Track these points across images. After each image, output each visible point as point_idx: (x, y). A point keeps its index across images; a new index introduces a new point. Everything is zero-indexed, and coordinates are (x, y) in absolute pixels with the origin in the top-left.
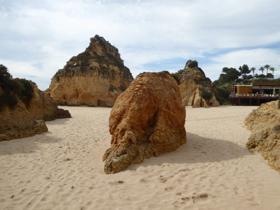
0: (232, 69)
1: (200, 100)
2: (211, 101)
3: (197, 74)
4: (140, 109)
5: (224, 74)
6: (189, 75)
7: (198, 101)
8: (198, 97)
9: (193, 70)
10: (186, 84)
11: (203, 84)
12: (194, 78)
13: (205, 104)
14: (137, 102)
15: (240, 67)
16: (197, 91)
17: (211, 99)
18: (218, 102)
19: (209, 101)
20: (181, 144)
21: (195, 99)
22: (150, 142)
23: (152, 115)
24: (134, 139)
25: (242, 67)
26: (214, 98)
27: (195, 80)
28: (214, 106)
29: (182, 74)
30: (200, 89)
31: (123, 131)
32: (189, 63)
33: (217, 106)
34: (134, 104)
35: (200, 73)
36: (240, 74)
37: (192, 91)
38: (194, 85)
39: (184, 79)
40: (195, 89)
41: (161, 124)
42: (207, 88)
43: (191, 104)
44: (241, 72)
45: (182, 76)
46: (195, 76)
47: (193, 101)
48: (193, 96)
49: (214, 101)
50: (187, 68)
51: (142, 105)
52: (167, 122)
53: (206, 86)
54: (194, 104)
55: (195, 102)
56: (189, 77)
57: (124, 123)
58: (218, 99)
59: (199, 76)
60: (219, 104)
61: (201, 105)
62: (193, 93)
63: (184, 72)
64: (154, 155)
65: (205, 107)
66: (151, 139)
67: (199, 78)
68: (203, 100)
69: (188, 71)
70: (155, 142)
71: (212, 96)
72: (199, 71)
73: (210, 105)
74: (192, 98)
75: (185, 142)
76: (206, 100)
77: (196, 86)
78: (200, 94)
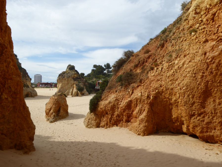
0: (99, 66)
1: (76, 92)
2: (83, 92)
3: (74, 74)
4: (56, 107)
5: (94, 70)
6: (70, 75)
7: (75, 93)
8: (75, 90)
9: (72, 72)
10: (67, 81)
11: (78, 81)
12: (72, 77)
13: (79, 94)
14: (55, 105)
15: (105, 64)
16: (75, 86)
17: (83, 91)
18: (88, 93)
19: (82, 92)
20: (67, 116)
21: (73, 91)
22: (59, 116)
23: (59, 108)
24: (55, 115)
25: (106, 65)
26: (85, 90)
27: (73, 78)
28: (85, 95)
29: (65, 74)
30: (76, 85)
31: (52, 113)
32: (69, 67)
33: (87, 95)
34: (54, 106)
35: (76, 73)
36: (105, 70)
37: (72, 86)
38: (72, 82)
39: (66, 78)
40: (74, 84)
41: (61, 111)
42: (81, 84)
43: (71, 94)
44: (106, 68)
45: (65, 76)
46: (73, 76)
47: (72, 92)
48: (72, 89)
49: (85, 92)
50: (68, 70)
51: (56, 106)
52: (63, 110)
53: (80, 83)
54: (73, 95)
55: (73, 93)
56: (69, 76)
57: (52, 111)
58: (87, 91)
59: (75, 76)
60: (88, 94)
61: (77, 95)
62: (72, 87)
63: (66, 73)
64: (60, 119)
65: (80, 96)
66: (59, 115)
67: (76, 77)
68: (78, 92)
69: (69, 73)
70: (60, 116)
71: (84, 89)
72: (75, 72)
73: (83, 95)
74: (71, 90)
75: (68, 116)
76: (80, 92)
77: (74, 82)
78: (76, 88)
